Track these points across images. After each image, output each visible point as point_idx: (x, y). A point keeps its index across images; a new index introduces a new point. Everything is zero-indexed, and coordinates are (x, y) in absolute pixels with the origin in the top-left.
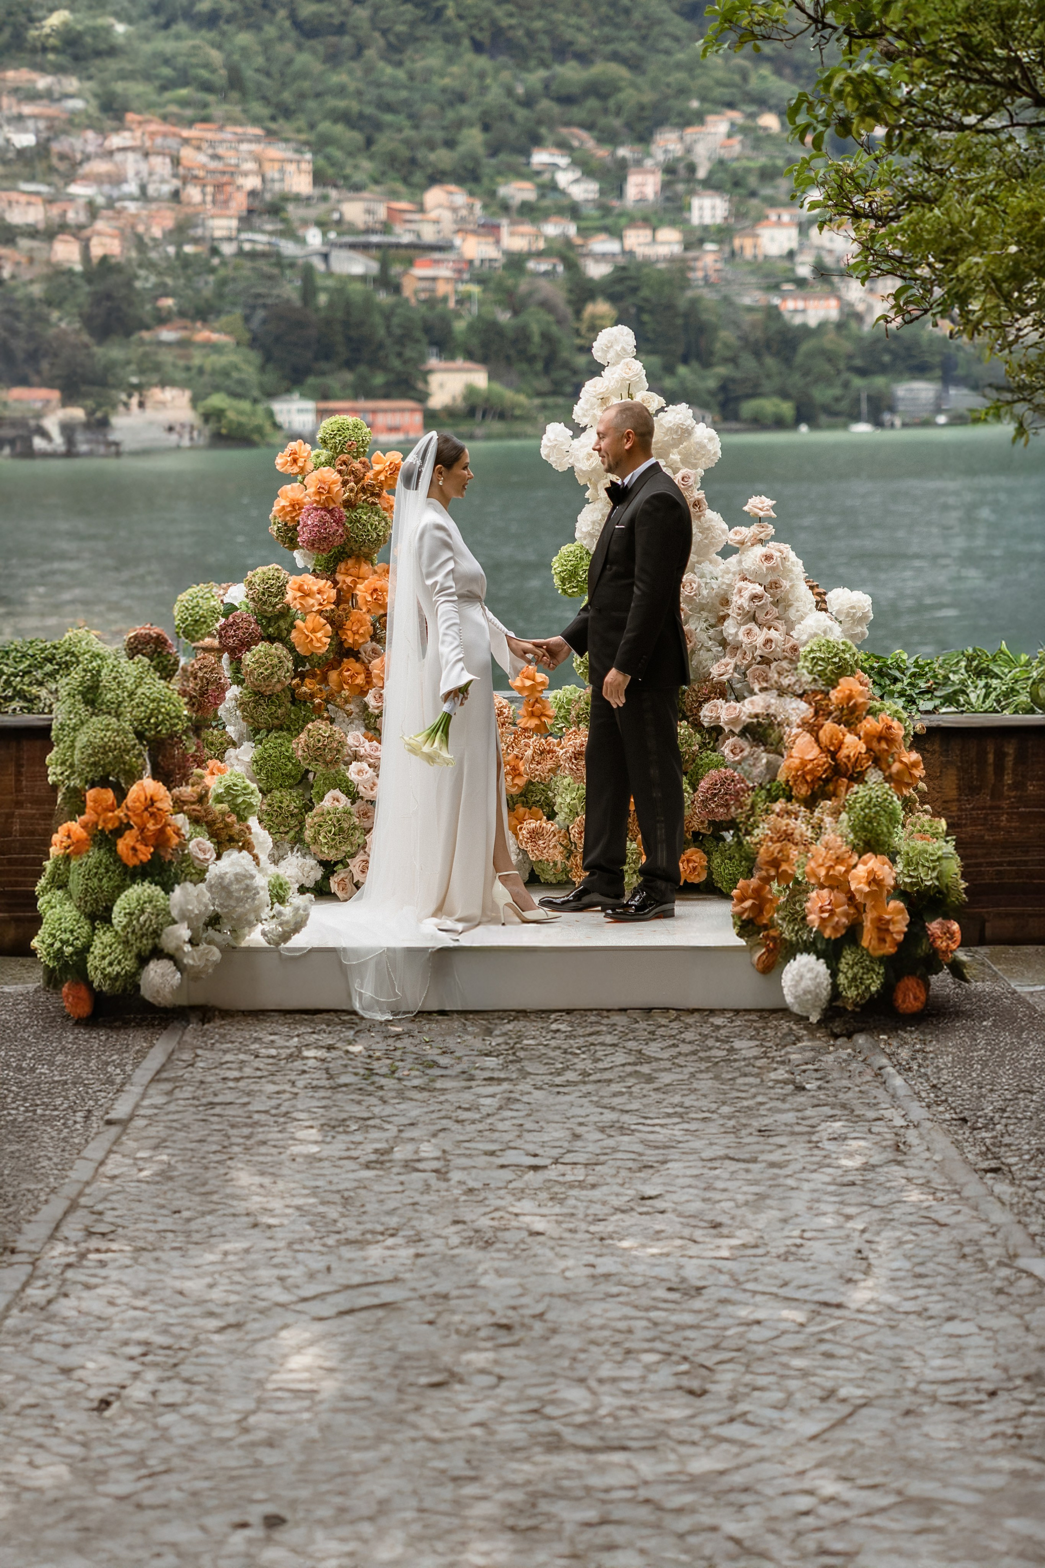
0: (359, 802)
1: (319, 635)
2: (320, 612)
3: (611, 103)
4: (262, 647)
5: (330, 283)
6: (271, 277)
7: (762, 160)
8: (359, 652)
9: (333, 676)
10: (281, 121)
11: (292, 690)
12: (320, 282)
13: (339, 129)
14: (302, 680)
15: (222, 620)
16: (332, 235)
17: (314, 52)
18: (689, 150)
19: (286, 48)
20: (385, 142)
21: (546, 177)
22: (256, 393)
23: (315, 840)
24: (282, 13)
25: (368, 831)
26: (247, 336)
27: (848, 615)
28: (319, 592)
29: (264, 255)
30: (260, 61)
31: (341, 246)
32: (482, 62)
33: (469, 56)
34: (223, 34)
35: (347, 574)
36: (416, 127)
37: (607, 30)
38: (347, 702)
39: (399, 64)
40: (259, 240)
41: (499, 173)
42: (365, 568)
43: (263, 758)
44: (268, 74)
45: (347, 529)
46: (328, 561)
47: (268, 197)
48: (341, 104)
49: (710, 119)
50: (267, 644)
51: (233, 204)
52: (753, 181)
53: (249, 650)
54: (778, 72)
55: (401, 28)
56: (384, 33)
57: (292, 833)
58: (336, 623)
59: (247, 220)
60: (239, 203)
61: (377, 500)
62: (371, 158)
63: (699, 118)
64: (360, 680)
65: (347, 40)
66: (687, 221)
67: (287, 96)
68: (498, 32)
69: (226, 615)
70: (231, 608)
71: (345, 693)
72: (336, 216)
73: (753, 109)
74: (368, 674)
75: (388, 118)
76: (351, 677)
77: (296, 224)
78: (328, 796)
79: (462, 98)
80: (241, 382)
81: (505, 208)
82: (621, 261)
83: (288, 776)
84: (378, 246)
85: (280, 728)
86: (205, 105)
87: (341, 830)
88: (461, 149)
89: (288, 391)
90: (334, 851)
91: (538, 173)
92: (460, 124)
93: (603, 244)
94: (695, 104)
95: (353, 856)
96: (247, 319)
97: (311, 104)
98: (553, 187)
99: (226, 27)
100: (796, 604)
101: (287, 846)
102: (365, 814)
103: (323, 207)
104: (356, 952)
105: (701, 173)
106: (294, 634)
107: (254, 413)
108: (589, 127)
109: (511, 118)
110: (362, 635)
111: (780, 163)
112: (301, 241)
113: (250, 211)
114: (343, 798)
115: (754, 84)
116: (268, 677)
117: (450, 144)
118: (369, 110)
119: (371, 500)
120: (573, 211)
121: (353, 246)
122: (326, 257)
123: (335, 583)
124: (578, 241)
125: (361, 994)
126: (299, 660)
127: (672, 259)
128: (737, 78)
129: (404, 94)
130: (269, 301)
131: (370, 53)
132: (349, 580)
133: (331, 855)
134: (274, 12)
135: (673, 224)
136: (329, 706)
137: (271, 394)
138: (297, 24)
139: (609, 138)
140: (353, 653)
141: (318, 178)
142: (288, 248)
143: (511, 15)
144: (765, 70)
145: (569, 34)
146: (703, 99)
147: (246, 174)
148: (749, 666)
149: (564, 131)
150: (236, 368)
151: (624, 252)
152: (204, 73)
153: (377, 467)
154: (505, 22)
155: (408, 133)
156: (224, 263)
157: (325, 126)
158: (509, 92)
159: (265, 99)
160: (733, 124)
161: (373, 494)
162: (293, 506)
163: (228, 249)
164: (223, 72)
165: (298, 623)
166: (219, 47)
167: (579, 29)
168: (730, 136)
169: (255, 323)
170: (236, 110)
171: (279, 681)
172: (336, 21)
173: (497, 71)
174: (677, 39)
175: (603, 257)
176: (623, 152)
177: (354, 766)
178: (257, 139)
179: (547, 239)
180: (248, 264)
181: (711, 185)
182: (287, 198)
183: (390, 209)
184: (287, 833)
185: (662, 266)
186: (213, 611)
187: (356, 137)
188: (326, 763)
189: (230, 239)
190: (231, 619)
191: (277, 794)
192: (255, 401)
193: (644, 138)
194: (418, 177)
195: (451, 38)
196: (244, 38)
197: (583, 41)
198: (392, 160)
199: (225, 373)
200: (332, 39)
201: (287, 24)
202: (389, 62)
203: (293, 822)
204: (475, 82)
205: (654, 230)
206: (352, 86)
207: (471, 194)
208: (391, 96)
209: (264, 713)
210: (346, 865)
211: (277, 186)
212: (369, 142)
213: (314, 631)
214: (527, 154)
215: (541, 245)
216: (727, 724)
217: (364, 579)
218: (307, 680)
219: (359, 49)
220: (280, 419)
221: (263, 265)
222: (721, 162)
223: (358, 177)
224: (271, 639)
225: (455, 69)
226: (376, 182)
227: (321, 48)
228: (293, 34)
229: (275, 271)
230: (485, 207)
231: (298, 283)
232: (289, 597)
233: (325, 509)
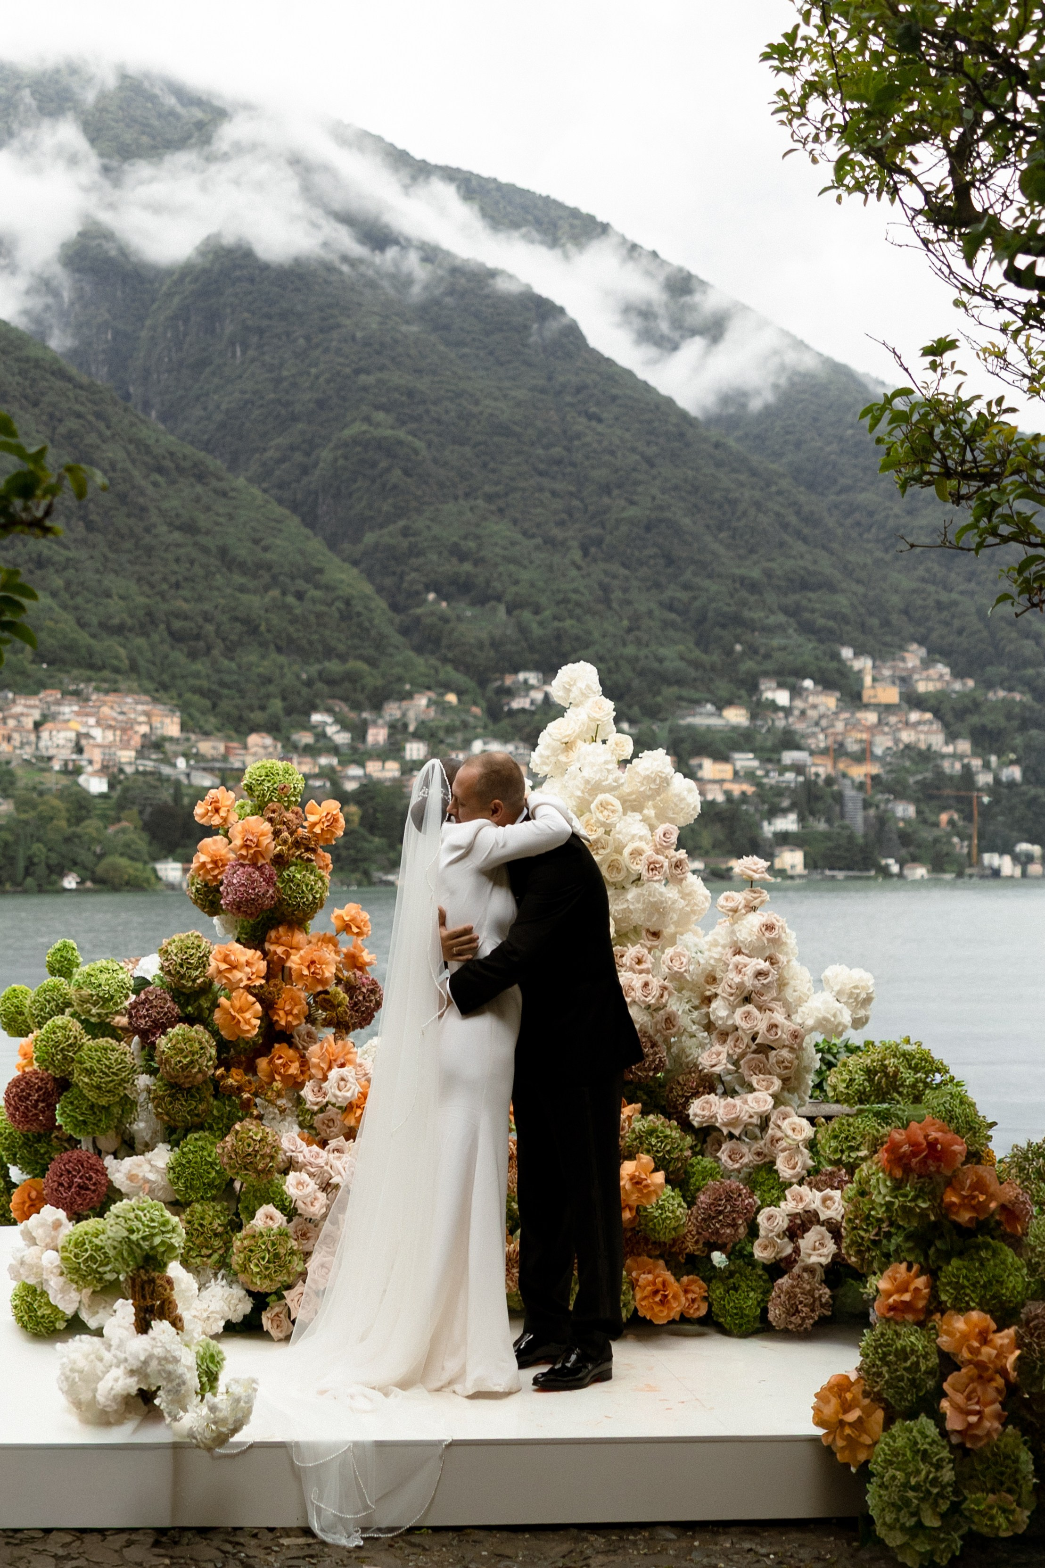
0: (296, 1219)
1: (248, 1015)
2: (248, 988)
3: (358, 686)
4: (179, 1029)
5: (191, 791)
6: (155, 787)
7: (447, 721)
8: (292, 1036)
9: (262, 1063)
10: (162, 692)
11: (216, 1082)
12: (185, 791)
13: (196, 698)
14: (228, 1069)
15: (133, 997)
16: (192, 762)
17: (181, 650)
18: (404, 715)
19: (165, 648)
20: (225, 705)
21: (319, 729)
22: (146, 858)
23: (245, 1268)
24: (162, 627)
25: (308, 1254)
26: (141, 823)
27: (851, 995)
28: (248, 964)
29: (152, 773)
30: (149, 655)
31: (197, 769)
32: (282, 659)
33: (274, 655)
34: (127, 638)
35: (278, 942)
36: (243, 697)
37: (356, 641)
38: (279, 1095)
39: (232, 659)
40: (149, 765)
41: (292, 726)
42: (299, 937)
43: (180, 1164)
44: (154, 663)
45: (278, 890)
46: (254, 928)
47: (153, 738)
48: (197, 682)
49: (417, 696)
50: (185, 1026)
51: (133, 743)
52: (441, 734)
53: (164, 1033)
54: (456, 669)
55: (234, 637)
56: (224, 640)
57: (216, 1257)
58: (268, 1004)
59: (141, 754)
60: (136, 741)
61: (313, 857)
62: (215, 716)
63: (409, 696)
64: (294, 1069)
65: (201, 644)
66: (403, 758)
67: (165, 677)
68: (290, 640)
69: (136, 992)
70: (142, 983)
71: (278, 1085)
72: (194, 751)
73: (442, 690)
74: (304, 1062)
75: (226, 692)
76: (284, 1065)
77: (170, 755)
78: (261, 1212)
79: (270, 681)
80: (137, 851)
81: (295, 747)
82: (365, 782)
83: (211, 1185)
84: (220, 769)
85: (200, 1127)
86: (116, 682)
87: (277, 1256)
88: (269, 711)
89: (166, 857)
90: (267, 1282)
91: (315, 727)
92: (268, 696)
93: (355, 771)
94: (408, 687)
95: (289, 1287)
96: (141, 812)
97: (179, 682)
98: (324, 735)
99: (128, 634)
100: (792, 983)
101: (210, 1272)
102: (304, 1235)
103: (187, 744)
104: (312, 1447)
105: (411, 728)
106: (217, 1014)
107: (144, 870)
108: (345, 699)
109: (299, 693)
110: (296, 1017)
111: (458, 723)
112: (174, 766)
113: (143, 746)
114: (277, 1214)
115: (442, 676)
116: (187, 1066)
117: (263, 708)
118: (215, 687)
119: (307, 855)
120: (335, 750)
121: (205, 769)
122: (188, 775)
123: (265, 954)
124: (339, 768)
125: (319, 1510)
126: (222, 1045)
127: (394, 780)
128: (432, 672)
129: (235, 677)
130: (155, 802)
131: (216, 652)
132: (280, 950)
133: (262, 1285)
134: (157, 626)
135: (395, 759)
136: (258, 1100)
137: (156, 859)
138: (172, 634)
139: (357, 706)
140: (286, 1037)
141: (184, 727)
142: (166, 770)
143: (298, 630)
144: (449, 668)
145: (333, 643)
146: (412, 684)
147: (140, 723)
148: (743, 1055)
149: (330, 702)
150: (133, 842)
151: (365, 775)
152: (115, 662)
153: (312, 818)
154: (295, 635)
155: (239, 701)
156: (127, 778)
157: (188, 695)
158: (298, 677)
159: (151, 678)
160: (430, 700)
161: (308, 849)
162: (215, 862)
163: (129, 770)
164: (127, 662)
165: (222, 1000)
166: (124, 647)
167: (339, 640)
168: (428, 706)
169: (146, 816)
170: (135, 685)
171: (200, 1071)
172: (195, 632)
173: (290, 665)
174: (397, 648)
175: (354, 778)
176: (365, 715)
177: (292, 1176)
178: (147, 703)
179: (320, 767)
180: (141, 778)
181: (417, 736)
182: (165, 739)
183: (227, 748)
184: (209, 1256)
185: (388, 784)
186: (122, 986)
187: (208, 703)
188: (258, 1172)
189: (130, 763)
190: (143, 996)
191: (197, 1207)
192: (145, 863)
193: (377, 707)
194: (244, 728)
195: (264, 645)
196: (141, 641)
197: (341, 648)
198: (228, 717)
199: (127, 845)
200: (192, 643)
201: (165, 634)
202: (226, 657)
203: (217, 1243)
204: (277, 671)
205: (384, 762)
206: (204, 672)
207: (275, 739)
208: (227, 678)
209: (182, 1109)
210: (281, 1297)
211: (159, 732)
212: (214, 706)
213: (241, 1010)
214: (309, 716)
215: (317, 770)
216: (725, 1124)
217: (298, 949)
218: (233, 1071)
219: (209, 648)
220: (161, 874)
221: (149, 778)
222: (423, 722)
223: (208, 727)
224: (190, 1020)
225: (266, 663)
226: (219, 730)
227: (185, 650)
228: (169, 639)
229: (158, 784)
230: (283, 747)
231: (172, 791)
232: (211, 970)
233: (254, 864)
